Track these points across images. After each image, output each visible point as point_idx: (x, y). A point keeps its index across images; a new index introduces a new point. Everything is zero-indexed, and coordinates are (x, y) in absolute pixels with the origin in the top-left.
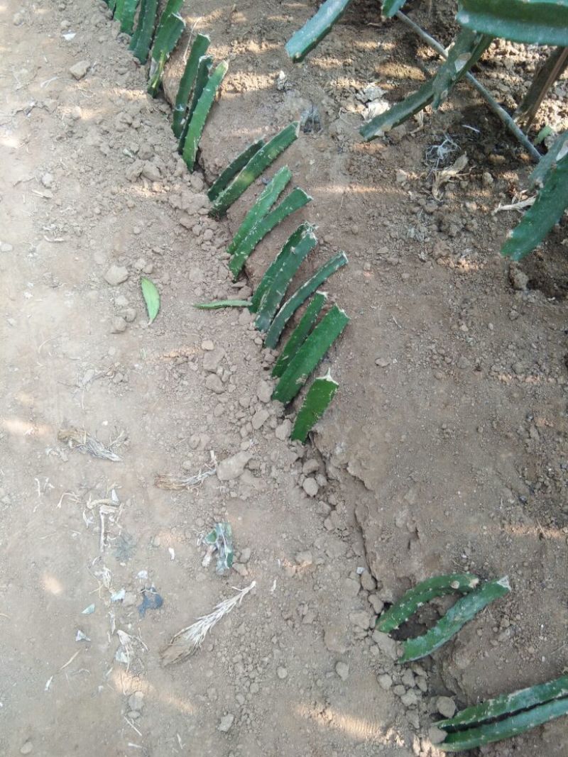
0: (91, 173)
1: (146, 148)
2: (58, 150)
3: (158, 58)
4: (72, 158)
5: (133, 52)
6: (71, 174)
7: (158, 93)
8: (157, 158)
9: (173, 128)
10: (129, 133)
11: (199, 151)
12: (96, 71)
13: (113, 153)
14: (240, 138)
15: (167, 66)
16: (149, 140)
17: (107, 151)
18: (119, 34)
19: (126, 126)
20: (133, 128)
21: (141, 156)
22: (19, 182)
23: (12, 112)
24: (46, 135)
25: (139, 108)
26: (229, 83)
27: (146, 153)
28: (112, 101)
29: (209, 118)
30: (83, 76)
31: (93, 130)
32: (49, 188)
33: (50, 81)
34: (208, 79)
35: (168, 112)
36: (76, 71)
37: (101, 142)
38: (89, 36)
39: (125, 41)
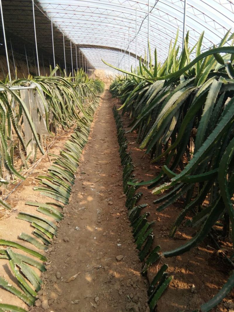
0: (113, 301)
1: (136, 298)
2: (104, 287)
3: (148, 264)
4: (108, 292)
5: (139, 257)
6: (106, 299)
7: (145, 275)
8: (139, 303)
9: (147, 292)
10: (131, 288)
11: (156, 306)
12: (125, 260)
13: (123, 296)
15: (150, 267)
16: (138, 294)
17: (121, 293)
18: (136, 249)
19: (130, 285)
20: (133, 286)
21: (133, 300)
22: (87, 297)
23: (93, 267)
24: (101, 280)
25: (137, 280)
26: (172, 283)
27: (136, 300)
28: (128, 273)
29: (163, 294)
30: (120, 261)
31: (118, 283)
32: (96, 303)
33: (108, 259)
34: (165, 280)
35: (147, 283)
36: (118, 258)
37: (120, 289)
38: (125, 247)
39: (137, 252)
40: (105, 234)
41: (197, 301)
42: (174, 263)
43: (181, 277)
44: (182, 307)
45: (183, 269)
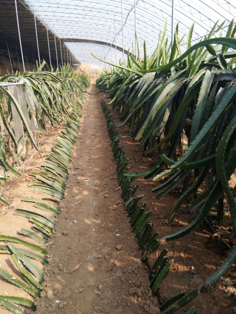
0: (116, 288)
1: (138, 283)
2: (106, 275)
3: (147, 251)
4: (110, 280)
5: (138, 245)
6: (109, 286)
7: (145, 261)
8: (142, 288)
9: (149, 276)
10: (133, 274)
11: (158, 289)
12: (125, 249)
13: (126, 282)
14: (175, 288)
15: (150, 254)
16: (140, 279)
17: (123, 280)
18: (135, 238)
19: (132, 272)
20: (134, 273)
21: (136, 285)
22: (91, 286)
23: (94, 258)
24: (103, 269)
25: (138, 266)
26: (172, 266)
27: (138, 285)
28: (128, 261)
29: (164, 277)
30: (120, 250)
31: (120, 270)
32: (100, 290)
33: (108, 249)
34: (166, 264)
35: (147, 269)
36: (118, 248)
37: (122, 276)
38: (124, 236)
39: (136, 241)
40: (103, 225)
41: (197, 281)
42: (173, 248)
43: (180, 260)
44: (183, 287)
45: (182, 253)
